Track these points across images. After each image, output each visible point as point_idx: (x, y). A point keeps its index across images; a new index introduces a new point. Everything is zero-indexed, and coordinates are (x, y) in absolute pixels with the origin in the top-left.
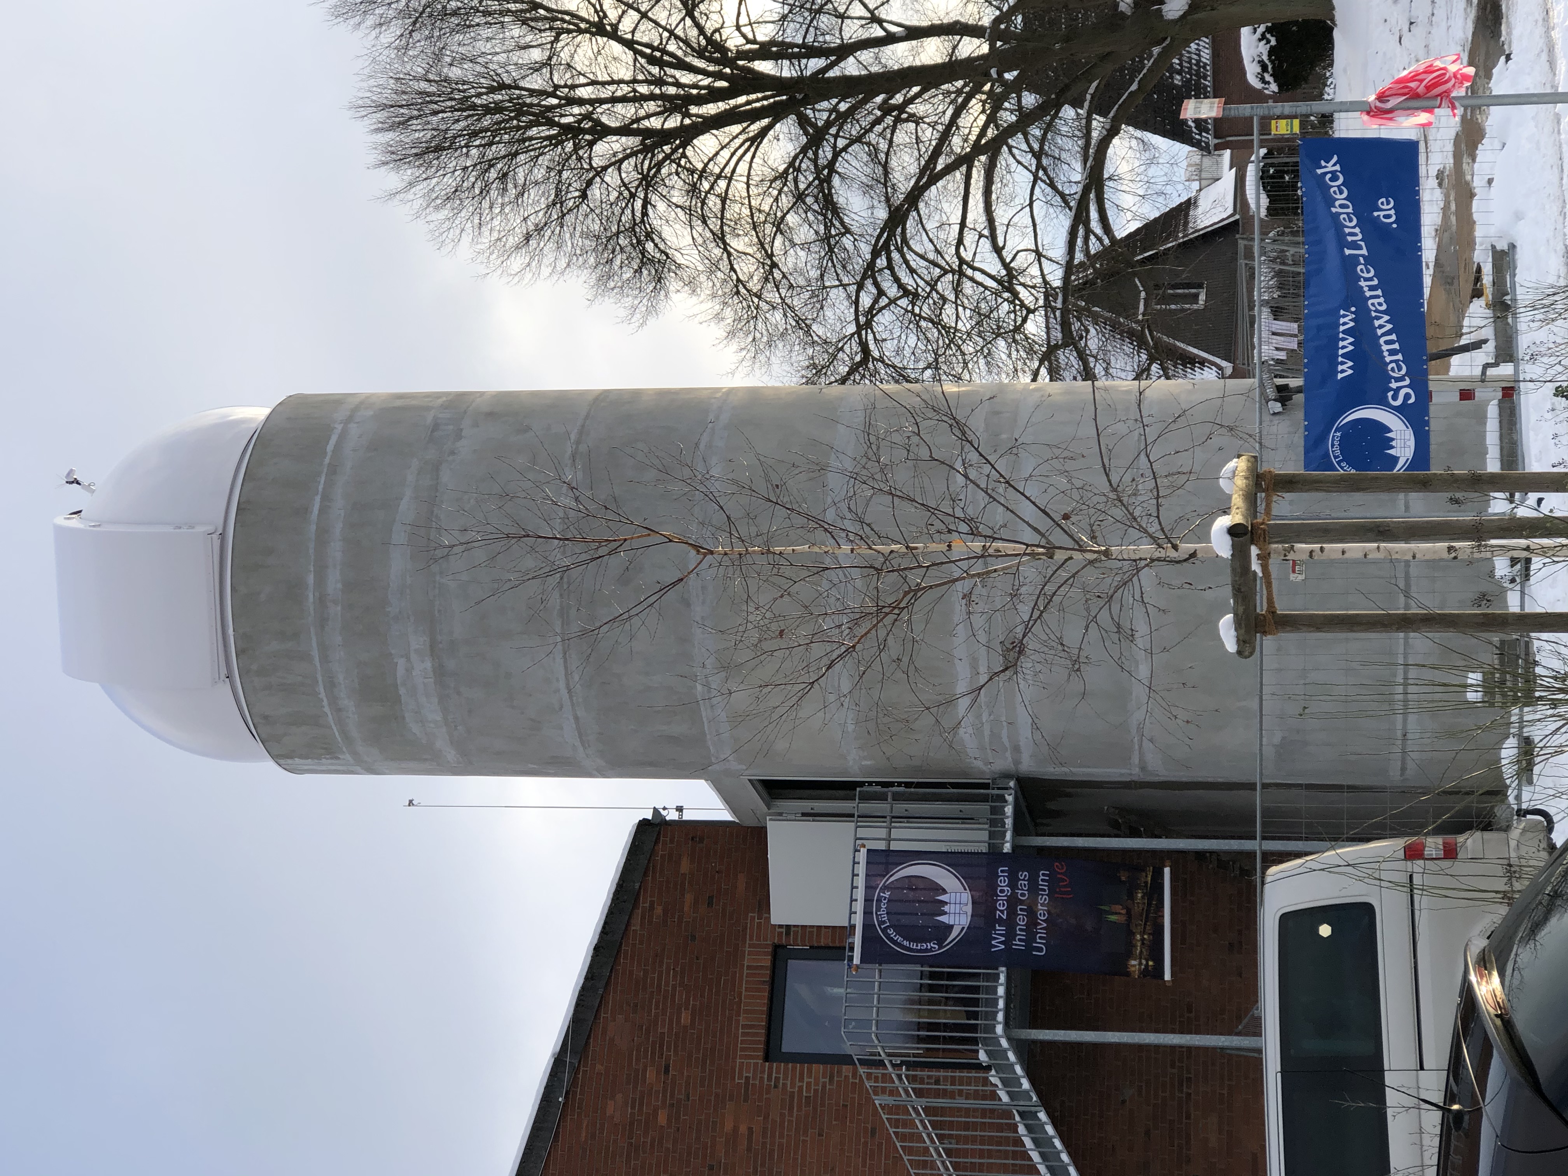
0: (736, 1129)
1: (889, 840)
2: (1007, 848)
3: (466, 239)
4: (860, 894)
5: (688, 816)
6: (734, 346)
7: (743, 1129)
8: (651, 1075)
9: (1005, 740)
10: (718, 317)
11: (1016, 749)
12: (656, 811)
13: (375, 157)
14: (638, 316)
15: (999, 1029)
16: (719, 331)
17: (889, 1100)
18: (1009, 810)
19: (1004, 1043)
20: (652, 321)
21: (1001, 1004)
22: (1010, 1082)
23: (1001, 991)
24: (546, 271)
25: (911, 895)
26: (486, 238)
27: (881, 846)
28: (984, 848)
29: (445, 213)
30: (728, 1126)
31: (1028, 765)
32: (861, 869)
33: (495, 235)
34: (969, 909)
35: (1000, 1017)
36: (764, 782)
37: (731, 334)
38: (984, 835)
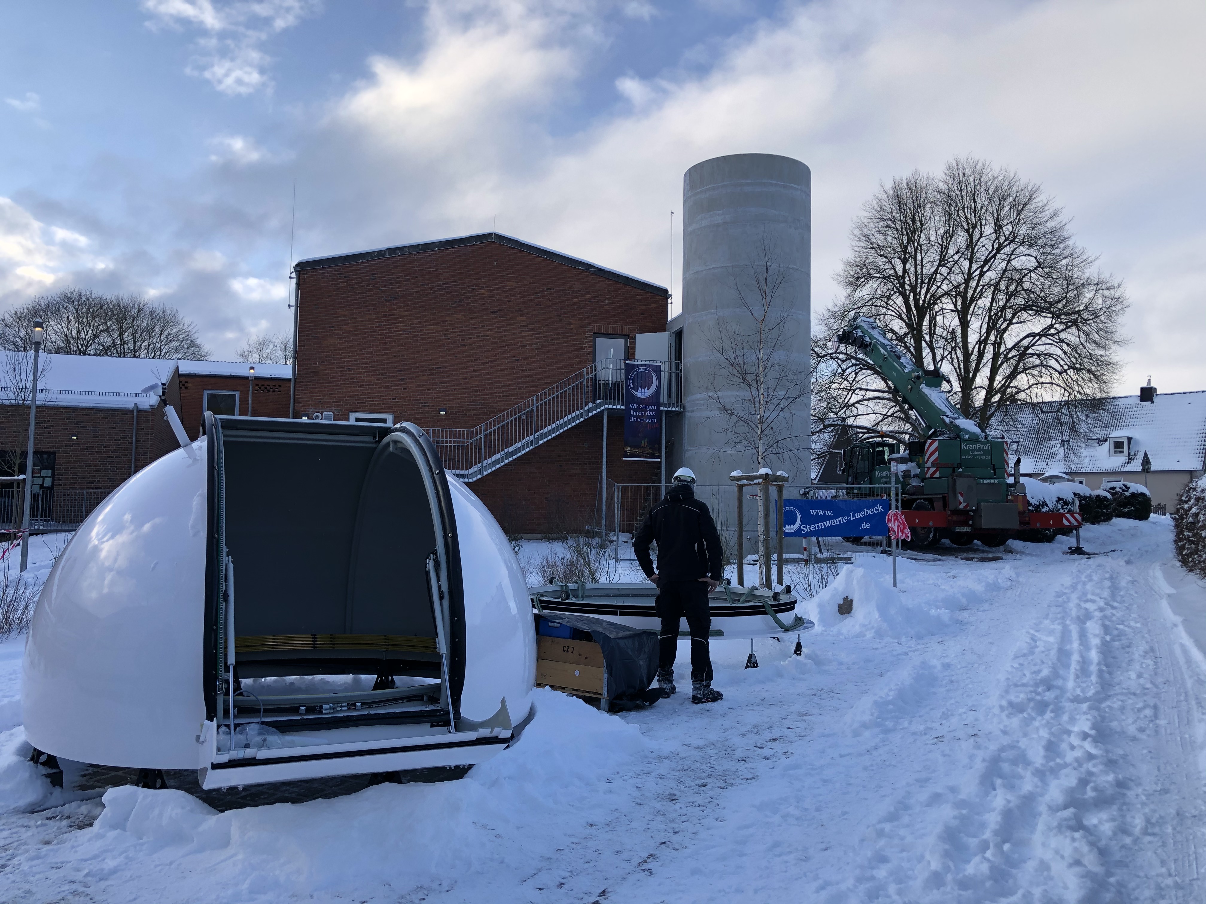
0: (572, 324)
1: (664, 372)
2: (662, 408)
3: (866, 214)
4: (647, 363)
5: (669, 306)
6: (825, 312)
7: (572, 326)
8: (588, 296)
9: (696, 408)
10: (835, 305)
11: (693, 411)
12: (671, 295)
13: (897, 178)
14: (837, 277)
15: (607, 406)
16: (830, 306)
17: (585, 373)
18: (674, 409)
19: (603, 408)
20: (835, 282)
21: (614, 407)
22: (591, 410)
23: (618, 407)
24: (854, 243)
25: (647, 379)
26: (866, 221)
27: (662, 369)
28: (662, 401)
29: (876, 207)
30: (573, 321)
31: (688, 415)
32: (655, 363)
33: (867, 224)
34: (643, 397)
35: (611, 407)
36: (682, 331)
37: (829, 310)
38: (666, 401)
